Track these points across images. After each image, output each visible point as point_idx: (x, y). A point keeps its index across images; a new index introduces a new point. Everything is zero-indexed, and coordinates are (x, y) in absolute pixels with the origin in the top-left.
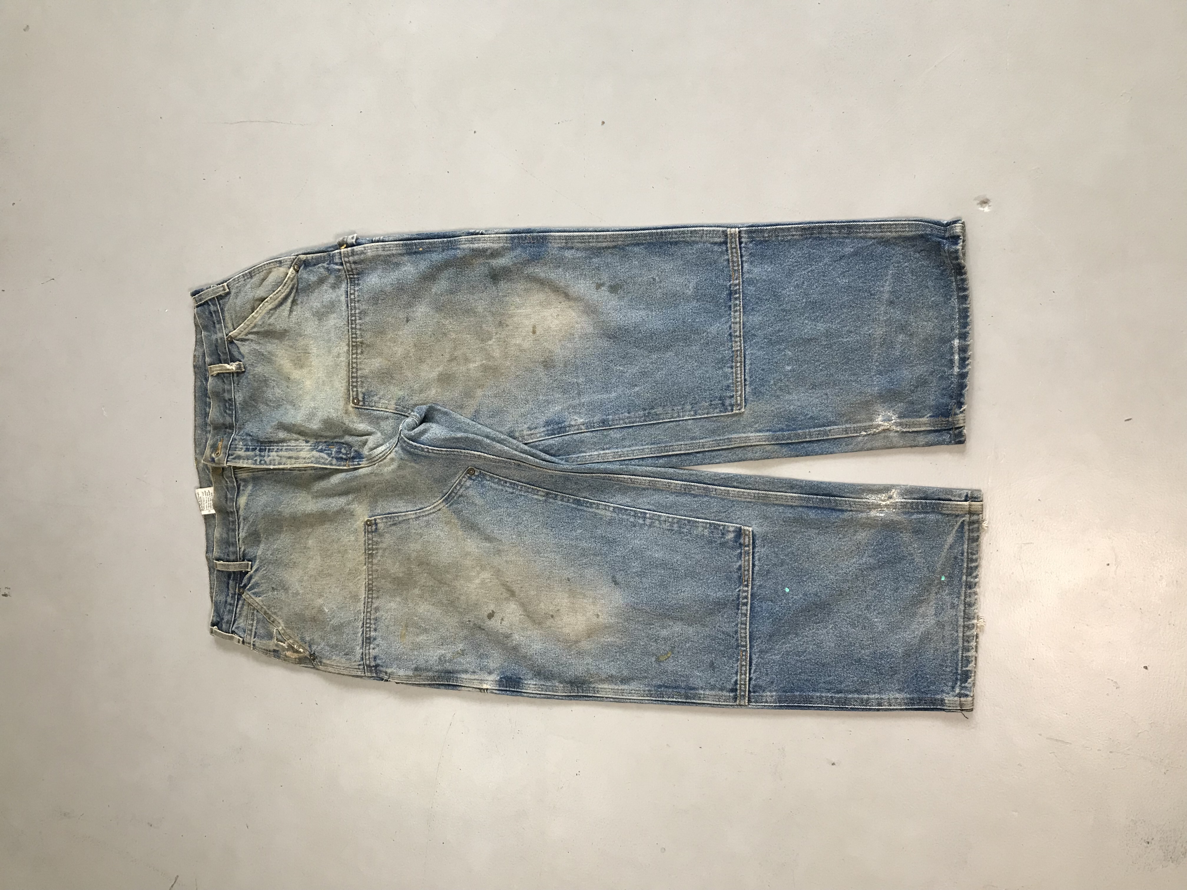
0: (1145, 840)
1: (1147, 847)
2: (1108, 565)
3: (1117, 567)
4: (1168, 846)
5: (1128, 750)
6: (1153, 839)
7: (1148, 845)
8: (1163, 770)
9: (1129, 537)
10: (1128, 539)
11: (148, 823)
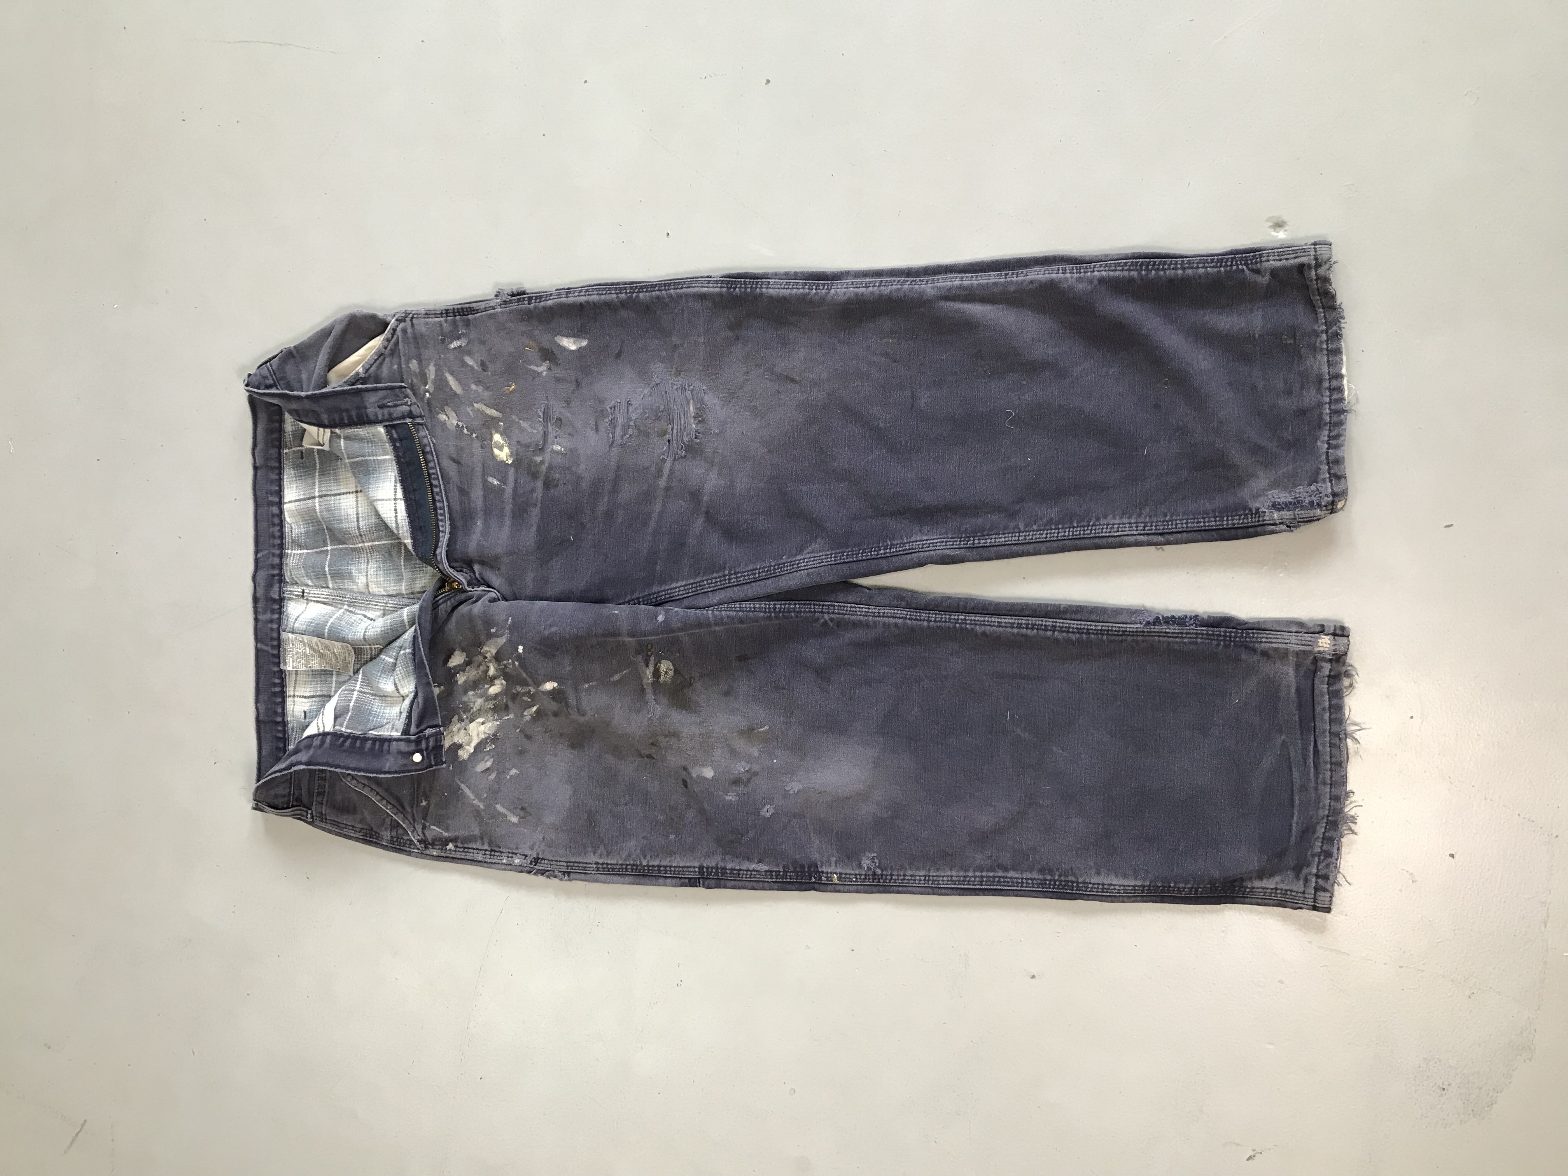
0: (1439, 1086)
1: (1442, 1095)
2: (1412, 717)
3: (1422, 722)
4: (1469, 1095)
5: (1424, 964)
6: (1449, 1085)
7: (1443, 1092)
8: (1467, 993)
9: (1440, 682)
10: (1439, 685)
11: (45, 1045)
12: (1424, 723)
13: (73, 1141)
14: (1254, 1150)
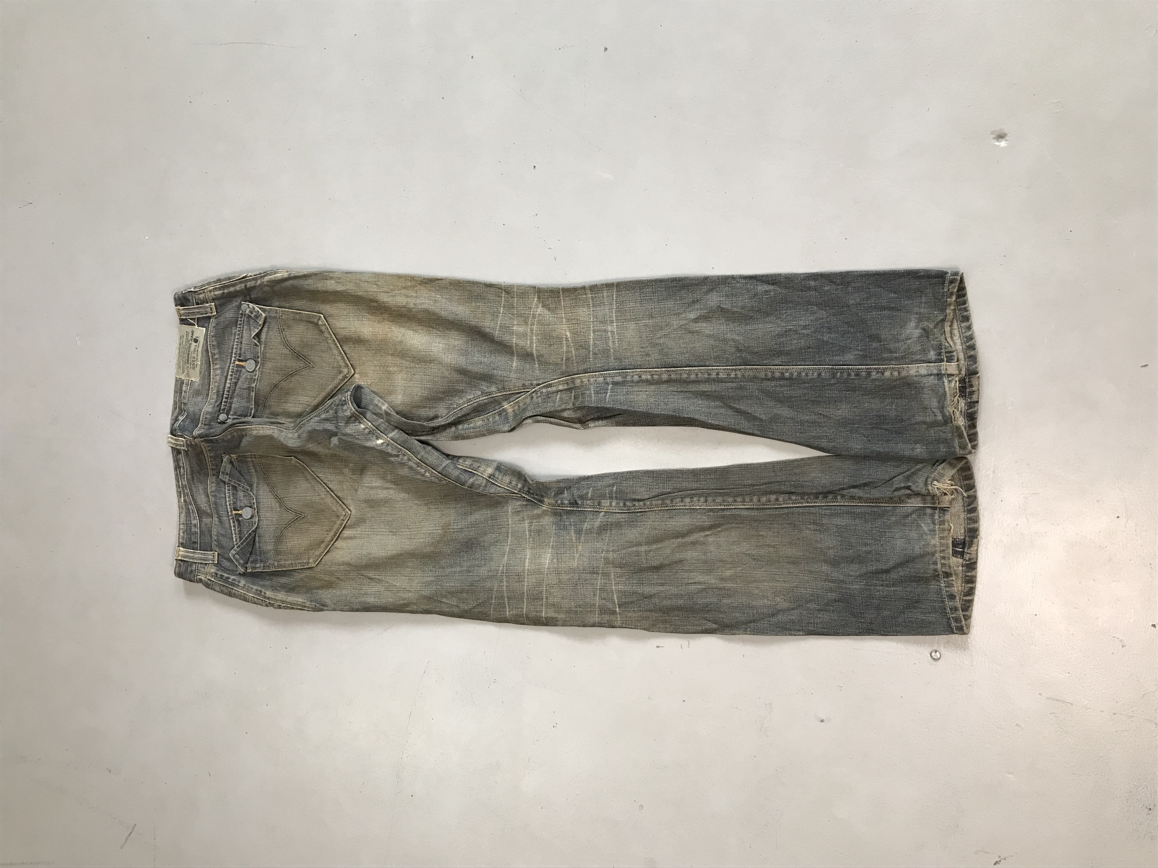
0: (1146, 807)
1: (1149, 814)
2: (1118, 517)
3: (1127, 520)
5: (1133, 711)
6: (1155, 806)
7: (1150, 812)
9: (1140, 489)
10: (1140, 491)
11: (107, 769)
12: (1129, 521)
13: (127, 839)
14: (1000, 857)
